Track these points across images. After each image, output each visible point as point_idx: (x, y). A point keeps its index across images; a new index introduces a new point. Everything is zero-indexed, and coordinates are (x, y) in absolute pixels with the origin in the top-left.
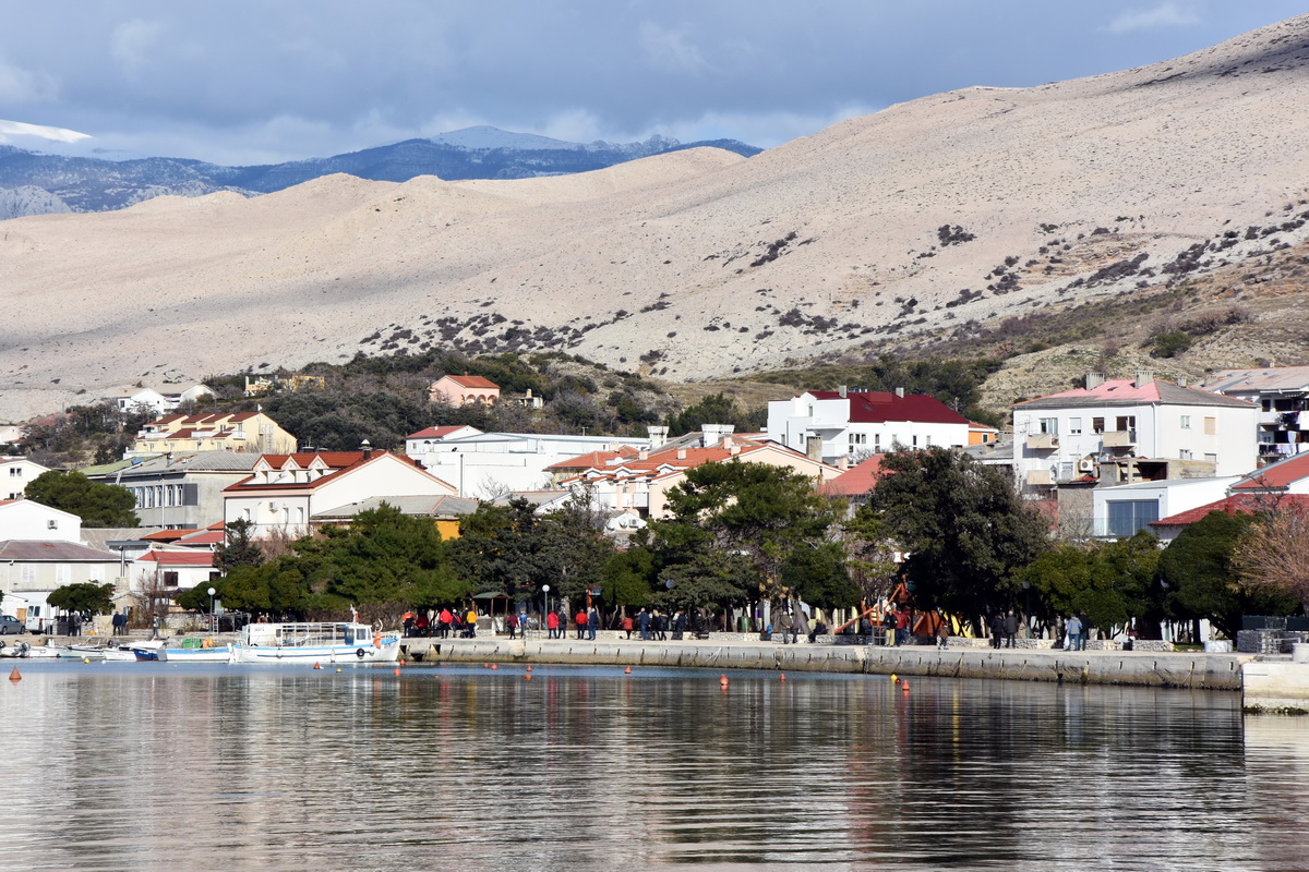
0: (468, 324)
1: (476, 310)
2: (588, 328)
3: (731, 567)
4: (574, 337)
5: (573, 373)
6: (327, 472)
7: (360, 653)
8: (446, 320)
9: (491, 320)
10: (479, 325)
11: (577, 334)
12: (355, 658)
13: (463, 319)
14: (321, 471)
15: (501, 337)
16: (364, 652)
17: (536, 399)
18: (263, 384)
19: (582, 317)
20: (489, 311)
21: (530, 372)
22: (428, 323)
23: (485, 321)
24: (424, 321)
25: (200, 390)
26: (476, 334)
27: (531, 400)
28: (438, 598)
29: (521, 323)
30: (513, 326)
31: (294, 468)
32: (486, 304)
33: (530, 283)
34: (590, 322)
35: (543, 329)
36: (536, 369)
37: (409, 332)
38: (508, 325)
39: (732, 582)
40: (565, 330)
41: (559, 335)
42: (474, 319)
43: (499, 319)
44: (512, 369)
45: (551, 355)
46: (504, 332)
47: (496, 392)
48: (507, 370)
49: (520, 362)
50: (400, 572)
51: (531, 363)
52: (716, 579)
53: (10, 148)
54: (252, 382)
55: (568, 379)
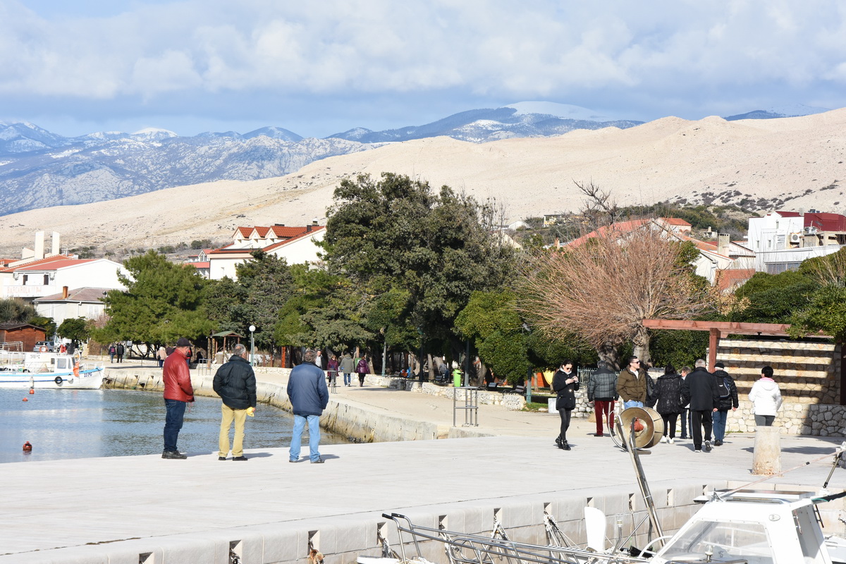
0: (719, 196)
1: (725, 189)
2: (787, 199)
4: (779, 204)
5: (738, 218)
8: (707, 194)
9: (733, 194)
10: (726, 197)
11: (781, 202)
13: (717, 193)
15: (737, 204)
17: (713, 233)
18: (552, 220)
20: (732, 189)
21: (712, 216)
22: (697, 195)
23: (729, 195)
24: (695, 194)
25: (519, 224)
26: (723, 202)
27: (710, 234)
29: (750, 196)
30: (745, 197)
32: (731, 185)
33: (759, 174)
34: (790, 196)
35: (763, 200)
36: (716, 215)
37: (685, 200)
38: (742, 197)
40: (774, 200)
41: (771, 203)
42: (723, 194)
43: (738, 193)
44: (702, 215)
45: (727, 207)
46: (740, 201)
47: (689, 228)
48: (698, 216)
49: (706, 211)
51: (714, 212)
54: (547, 220)
55: (733, 221)
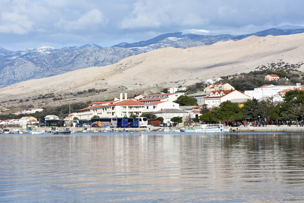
0: (277, 64)
1: (279, 61)
2: (302, 64)
3: (296, 112)
4: (299, 66)
5: (295, 73)
6: (224, 94)
7: (221, 130)
8: (272, 64)
9: (282, 63)
10: (279, 64)
11: (300, 65)
12: (220, 131)
13: (276, 63)
14: (223, 94)
16: (222, 130)
17: (287, 79)
18: (232, 77)
19: (301, 62)
20: (281, 61)
21: (286, 73)
22: (269, 64)
23: (281, 64)
24: (268, 64)
25: (220, 79)
26: (279, 66)
27: (286, 79)
28: (238, 119)
29: (288, 64)
30: (286, 64)
31: (217, 94)
32: (281, 60)
33: (290, 55)
34: (302, 63)
35: (293, 65)
36: (287, 73)
37: (265, 66)
38: (285, 64)
39: (296, 115)
40: (297, 65)
41: (296, 66)
42: (278, 63)
43: (283, 63)
44: (282, 73)
45: (290, 70)
46: (284, 66)
47: (279, 78)
48: (281, 73)
49: (284, 71)
50: (231, 114)
52: (292, 114)
53: (195, 34)
54: (230, 77)
55: (294, 74)
